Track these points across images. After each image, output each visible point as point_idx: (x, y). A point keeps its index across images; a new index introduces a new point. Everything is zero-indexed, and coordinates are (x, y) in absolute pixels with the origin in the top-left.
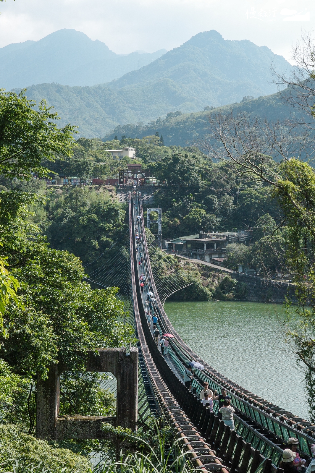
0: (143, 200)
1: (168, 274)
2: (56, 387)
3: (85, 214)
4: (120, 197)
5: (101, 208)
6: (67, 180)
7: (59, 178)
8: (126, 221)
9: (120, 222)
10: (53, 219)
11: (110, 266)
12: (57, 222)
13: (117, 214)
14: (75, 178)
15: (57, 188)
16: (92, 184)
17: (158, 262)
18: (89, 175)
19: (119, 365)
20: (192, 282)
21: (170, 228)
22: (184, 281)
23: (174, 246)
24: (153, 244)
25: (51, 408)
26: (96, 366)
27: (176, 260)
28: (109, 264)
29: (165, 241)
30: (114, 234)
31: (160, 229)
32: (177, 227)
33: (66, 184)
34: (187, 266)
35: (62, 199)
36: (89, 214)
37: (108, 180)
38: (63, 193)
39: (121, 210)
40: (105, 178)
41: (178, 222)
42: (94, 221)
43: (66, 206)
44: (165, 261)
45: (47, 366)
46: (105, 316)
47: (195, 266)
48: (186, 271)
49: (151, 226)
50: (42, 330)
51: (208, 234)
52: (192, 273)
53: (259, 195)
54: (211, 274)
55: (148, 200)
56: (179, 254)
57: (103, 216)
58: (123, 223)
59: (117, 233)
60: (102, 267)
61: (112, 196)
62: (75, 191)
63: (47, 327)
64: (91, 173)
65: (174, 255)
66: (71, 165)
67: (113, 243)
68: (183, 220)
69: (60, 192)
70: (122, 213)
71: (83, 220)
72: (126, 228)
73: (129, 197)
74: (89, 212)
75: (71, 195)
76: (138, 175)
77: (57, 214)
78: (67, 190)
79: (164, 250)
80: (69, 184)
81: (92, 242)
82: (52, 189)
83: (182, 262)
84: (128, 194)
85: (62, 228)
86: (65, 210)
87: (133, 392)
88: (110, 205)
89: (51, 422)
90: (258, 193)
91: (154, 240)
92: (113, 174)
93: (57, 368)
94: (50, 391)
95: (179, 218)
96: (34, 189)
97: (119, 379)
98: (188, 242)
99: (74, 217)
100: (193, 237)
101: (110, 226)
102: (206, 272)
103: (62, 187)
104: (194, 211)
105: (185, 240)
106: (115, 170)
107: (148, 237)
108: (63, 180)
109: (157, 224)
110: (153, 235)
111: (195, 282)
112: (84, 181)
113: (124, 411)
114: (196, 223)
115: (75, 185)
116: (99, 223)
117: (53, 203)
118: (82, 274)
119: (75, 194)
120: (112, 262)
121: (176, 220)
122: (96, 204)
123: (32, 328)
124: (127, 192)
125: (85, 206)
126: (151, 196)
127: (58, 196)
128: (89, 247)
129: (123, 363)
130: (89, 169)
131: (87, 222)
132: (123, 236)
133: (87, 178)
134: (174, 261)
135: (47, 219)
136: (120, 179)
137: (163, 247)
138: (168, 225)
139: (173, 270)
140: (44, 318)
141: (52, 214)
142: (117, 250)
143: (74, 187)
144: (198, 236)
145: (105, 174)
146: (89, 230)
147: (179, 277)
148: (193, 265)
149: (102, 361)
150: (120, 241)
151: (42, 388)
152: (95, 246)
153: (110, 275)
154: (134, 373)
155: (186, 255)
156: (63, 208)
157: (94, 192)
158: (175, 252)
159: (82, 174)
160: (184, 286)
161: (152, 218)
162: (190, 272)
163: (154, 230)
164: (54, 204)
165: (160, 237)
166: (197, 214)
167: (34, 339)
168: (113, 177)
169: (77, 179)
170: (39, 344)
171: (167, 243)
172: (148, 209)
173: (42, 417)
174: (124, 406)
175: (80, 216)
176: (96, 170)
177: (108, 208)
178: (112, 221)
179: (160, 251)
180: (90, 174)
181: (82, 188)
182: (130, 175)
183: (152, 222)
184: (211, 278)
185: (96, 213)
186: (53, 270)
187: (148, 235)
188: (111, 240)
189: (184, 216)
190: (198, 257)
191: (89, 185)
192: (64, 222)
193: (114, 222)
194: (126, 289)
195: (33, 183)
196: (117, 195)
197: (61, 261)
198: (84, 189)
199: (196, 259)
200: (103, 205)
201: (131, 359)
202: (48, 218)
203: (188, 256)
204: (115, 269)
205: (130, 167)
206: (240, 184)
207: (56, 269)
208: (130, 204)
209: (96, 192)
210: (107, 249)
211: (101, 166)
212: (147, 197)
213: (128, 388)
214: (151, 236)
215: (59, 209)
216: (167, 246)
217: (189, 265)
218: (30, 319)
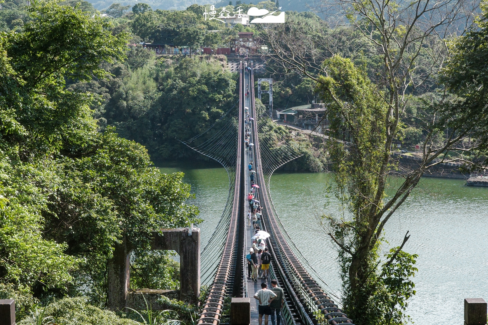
0: (255, 69)
1: (279, 145)
2: (125, 263)
3: (195, 85)
4: (232, 66)
5: (211, 79)
6: (177, 50)
7: (169, 48)
8: (237, 91)
9: (231, 92)
10: (163, 90)
11: (221, 137)
12: (166, 93)
13: (228, 85)
14: (185, 47)
15: (168, 58)
16: (203, 53)
17: (268, 133)
18: (199, 44)
19: (182, 244)
20: (303, 153)
21: (282, 98)
22: (295, 152)
23: (285, 117)
24: (264, 115)
25: (121, 283)
26: (162, 245)
27: (287, 131)
28: (219, 136)
29: (277, 111)
30: (224, 105)
31: (271, 99)
32: (289, 97)
33: (176, 54)
34: (299, 137)
35: (172, 69)
36: (199, 85)
37: (219, 49)
38: (173, 63)
39: (232, 81)
40: (216, 47)
41: (290, 92)
42: (204, 92)
43: (176, 77)
44: (276, 132)
45: (112, 246)
46: (170, 199)
47: (306, 137)
48: (297, 142)
49: (262, 96)
50: (107, 214)
51: (320, 104)
52: (304, 144)
53: (373, 63)
54: (323, 145)
55: (260, 69)
56: (290, 125)
57: (213, 87)
58: (234, 94)
59: (228, 105)
60: (213, 138)
61: (223, 65)
62: (185, 61)
63: (111, 211)
64: (201, 42)
65: (286, 125)
66: (181, 34)
67: (223, 114)
68: (295, 90)
69: (170, 61)
70: (232, 83)
71: (192, 92)
72: (236, 99)
73: (240, 67)
74: (199, 82)
75: (181, 65)
76: (250, 43)
77: (167, 85)
78: (178, 60)
79: (275, 121)
80: (179, 54)
81: (202, 114)
82: (163, 59)
83: (294, 133)
84: (239, 64)
85: (172, 99)
86: (175, 81)
87: (195, 269)
88: (220, 75)
89: (121, 295)
90: (372, 61)
91: (265, 110)
92: (224, 43)
93: (126, 247)
94: (120, 267)
95: (291, 88)
96: (144, 60)
97: (182, 256)
98: (299, 112)
99: (184, 88)
100: (305, 108)
101: (221, 96)
102: (317, 142)
103: (172, 56)
104: (307, 80)
105: (297, 111)
106: (227, 38)
107: (259, 108)
108: (173, 49)
109: (268, 94)
110: (264, 106)
111: (305, 153)
112: (194, 51)
113: (187, 285)
114: (309, 93)
115: (186, 55)
116: (209, 94)
117: (162, 73)
118: (147, 162)
119: (185, 64)
120: (222, 133)
121: (288, 90)
122: (206, 75)
123: (97, 212)
124: (238, 62)
125: (196, 76)
126: (263, 65)
127: (168, 67)
128: (199, 118)
129: (185, 242)
130: (199, 38)
131: (197, 93)
132: (233, 107)
133: (198, 47)
134: (285, 132)
135: (157, 90)
136: (231, 48)
137: (275, 117)
138: (280, 96)
139: (284, 141)
140: (108, 203)
141: (162, 84)
142: (227, 122)
143: (184, 56)
144: (310, 106)
145: (216, 43)
146: (200, 101)
147: (290, 148)
148: (304, 136)
149: (167, 240)
150: (231, 112)
151: (113, 265)
152: (206, 117)
153: (219, 146)
154: (195, 251)
155: (298, 126)
156: (173, 78)
157: (205, 61)
158: (286, 123)
159: (192, 44)
160: (295, 157)
161: (263, 88)
162: (301, 143)
163: (265, 101)
164: (164, 74)
165: (271, 108)
166: (309, 84)
167: (98, 222)
168: (224, 45)
169: (187, 48)
170: (104, 227)
171: (278, 113)
172: (259, 79)
173: (113, 290)
174: (187, 280)
175: (190, 87)
176: (207, 38)
177: (218, 79)
178: (222, 92)
179: (272, 122)
180: (201, 44)
181: (193, 58)
182: (242, 43)
183: (263, 92)
184: (323, 149)
185: (206, 84)
186: (120, 159)
187: (259, 106)
188: (220, 111)
189: (296, 85)
190: (310, 128)
191: (199, 54)
192: (173, 93)
193: (225, 93)
194: (233, 161)
195: (143, 53)
196: (228, 64)
197: (128, 150)
198: (195, 59)
199: (308, 129)
200: (213, 75)
201: (193, 238)
202: (158, 88)
203: (300, 127)
204: (225, 141)
205: (241, 36)
206: (354, 52)
207: (123, 157)
208: (241, 74)
209: (207, 61)
210: (217, 120)
211: (212, 34)
212: (258, 66)
213: (190, 265)
214: (262, 107)
215: (169, 80)
216: (278, 116)
217: (300, 136)
218: (95, 204)
